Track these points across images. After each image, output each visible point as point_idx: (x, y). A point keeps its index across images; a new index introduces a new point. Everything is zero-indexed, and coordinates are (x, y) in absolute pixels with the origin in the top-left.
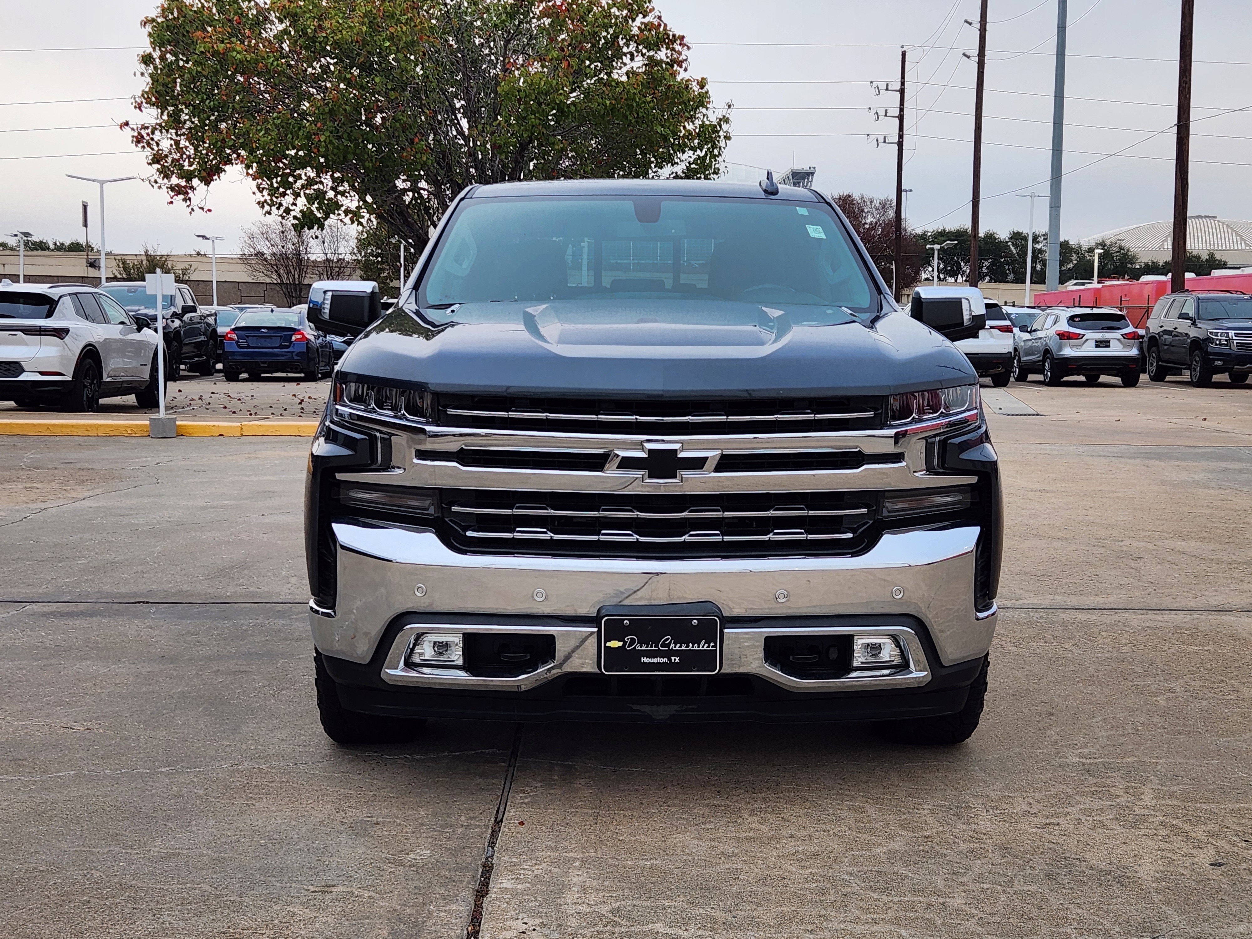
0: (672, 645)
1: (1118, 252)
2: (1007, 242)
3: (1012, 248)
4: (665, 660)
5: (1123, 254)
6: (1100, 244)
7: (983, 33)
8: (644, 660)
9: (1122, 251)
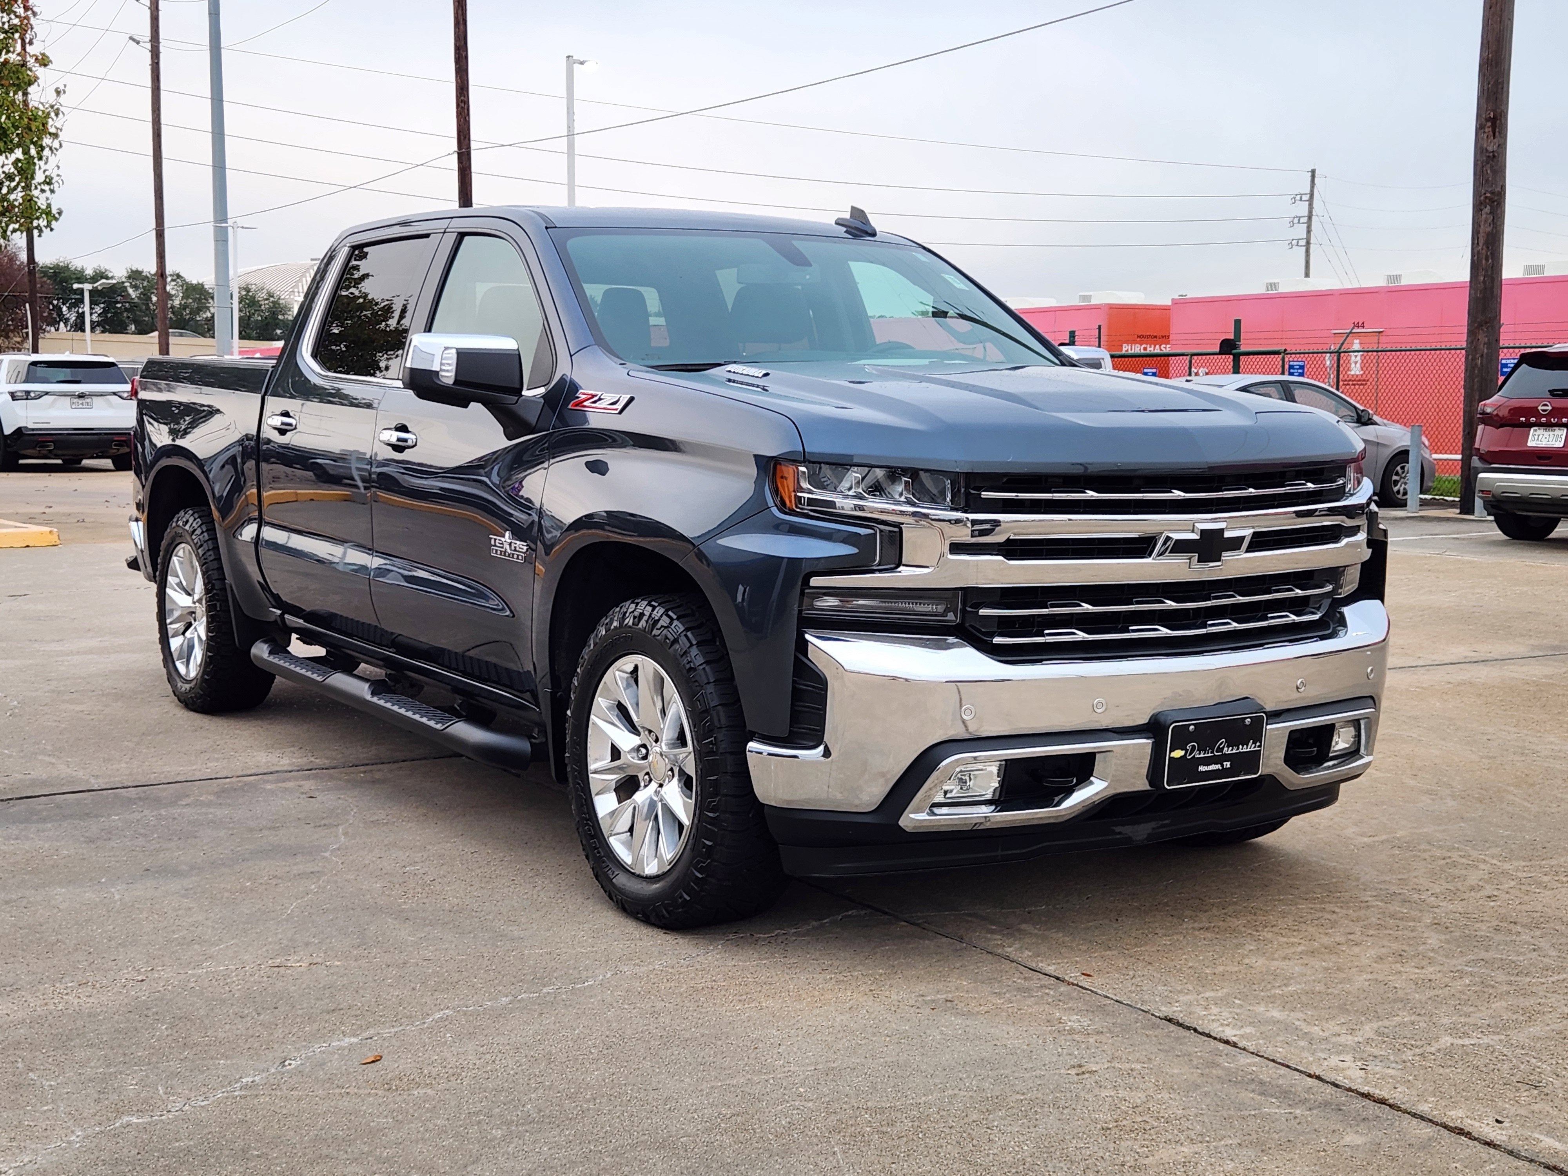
0: (1226, 749)
1: (267, 299)
2: (123, 283)
3: (130, 291)
4: (1219, 767)
5: (273, 302)
6: (244, 288)
7: (155, 13)
8: (1202, 768)
9: (272, 299)
